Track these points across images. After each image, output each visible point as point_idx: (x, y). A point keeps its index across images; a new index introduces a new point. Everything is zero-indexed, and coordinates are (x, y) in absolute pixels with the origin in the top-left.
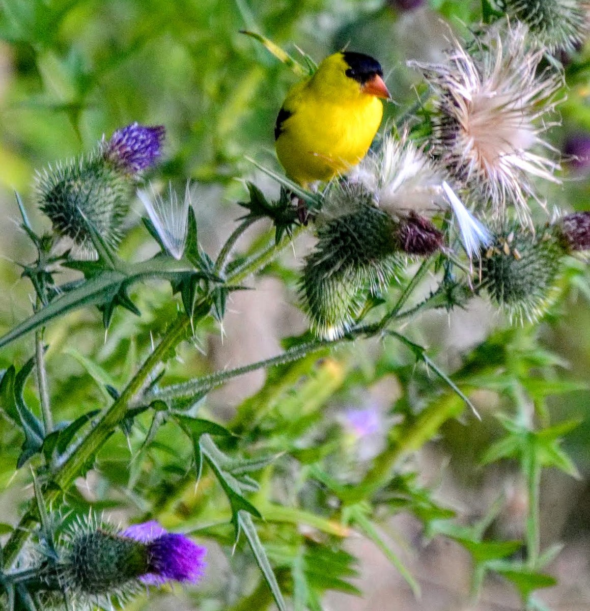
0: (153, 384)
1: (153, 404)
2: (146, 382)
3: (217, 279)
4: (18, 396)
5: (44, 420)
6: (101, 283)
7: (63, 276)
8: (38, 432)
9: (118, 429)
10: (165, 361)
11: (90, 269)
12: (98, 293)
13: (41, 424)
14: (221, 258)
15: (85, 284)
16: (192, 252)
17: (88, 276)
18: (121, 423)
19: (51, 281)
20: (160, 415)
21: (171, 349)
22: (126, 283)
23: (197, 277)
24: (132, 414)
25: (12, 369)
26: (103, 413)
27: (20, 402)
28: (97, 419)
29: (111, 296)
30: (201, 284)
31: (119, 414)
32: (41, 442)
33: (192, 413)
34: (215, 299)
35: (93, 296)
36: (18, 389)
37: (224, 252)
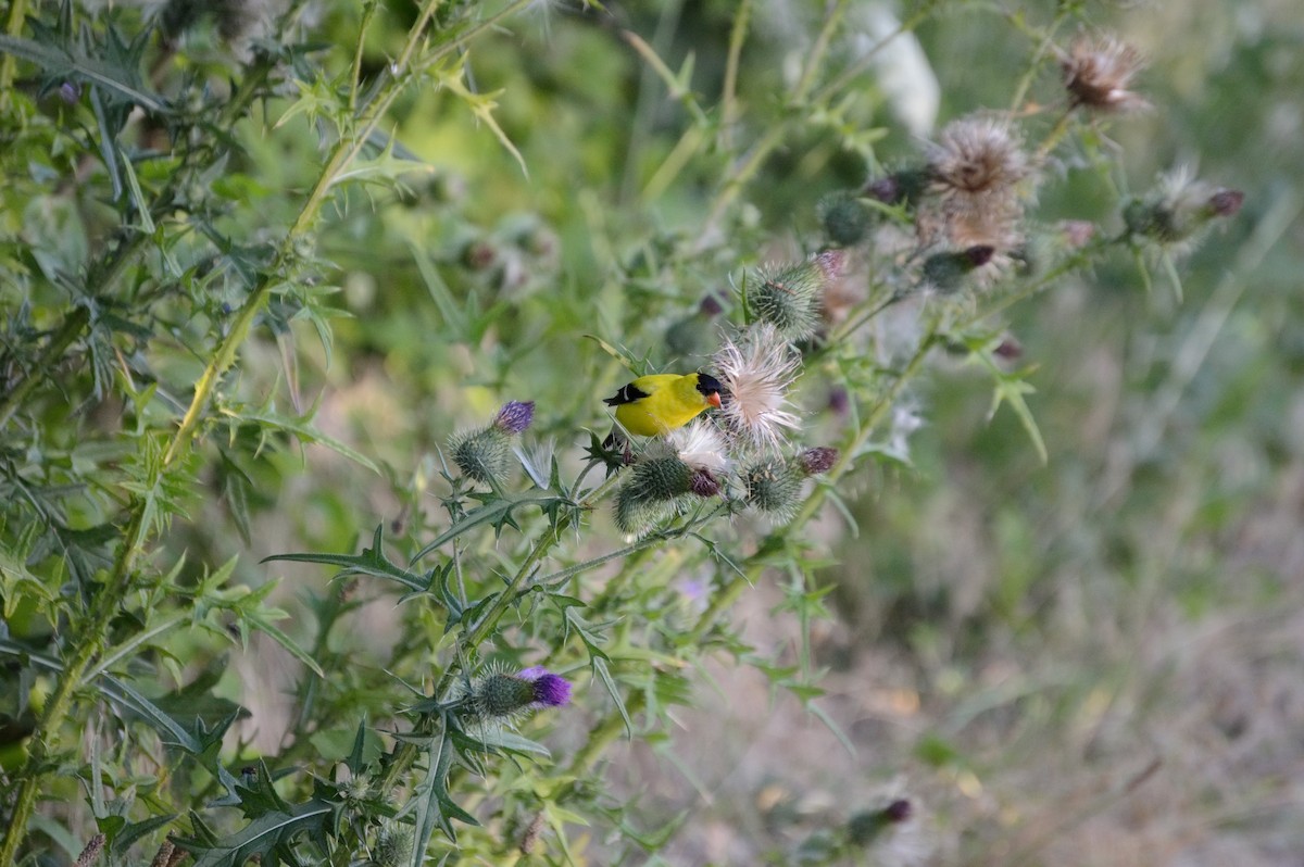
0: (533, 574)
1: (533, 588)
2: (529, 573)
3: (572, 504)
4: (444, 585)
5: (462, 601)
6: (493, 509)
7: (469, 505)
8: (459, 609)
9: (510, 605)
10: (540, 559)
11: (486, 499)
12: (492, 515)
13: (459, 603)
14: (575, 489)
15: (483, 509)
16: (555, 483)
17: (485, 504)
18: (512, 601)
19: (461, 508)
20: (539, 595)
21: (545, 550)
22: (510, 508)
23: (559, 502)
24: (520, 594)
25: (439, 567)
26: (501, 595)
27: (445, 589)
28: (497, 599)
29: (500, 517)
30: (562, 506)
31: (511, 595)
32: (460, 616)
33: (561, 592)
34: (572, 516)
35: (488, 517)
36: (443, 581)
37: (577, 484)
